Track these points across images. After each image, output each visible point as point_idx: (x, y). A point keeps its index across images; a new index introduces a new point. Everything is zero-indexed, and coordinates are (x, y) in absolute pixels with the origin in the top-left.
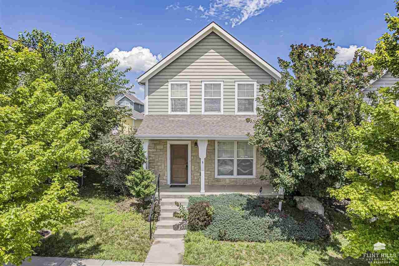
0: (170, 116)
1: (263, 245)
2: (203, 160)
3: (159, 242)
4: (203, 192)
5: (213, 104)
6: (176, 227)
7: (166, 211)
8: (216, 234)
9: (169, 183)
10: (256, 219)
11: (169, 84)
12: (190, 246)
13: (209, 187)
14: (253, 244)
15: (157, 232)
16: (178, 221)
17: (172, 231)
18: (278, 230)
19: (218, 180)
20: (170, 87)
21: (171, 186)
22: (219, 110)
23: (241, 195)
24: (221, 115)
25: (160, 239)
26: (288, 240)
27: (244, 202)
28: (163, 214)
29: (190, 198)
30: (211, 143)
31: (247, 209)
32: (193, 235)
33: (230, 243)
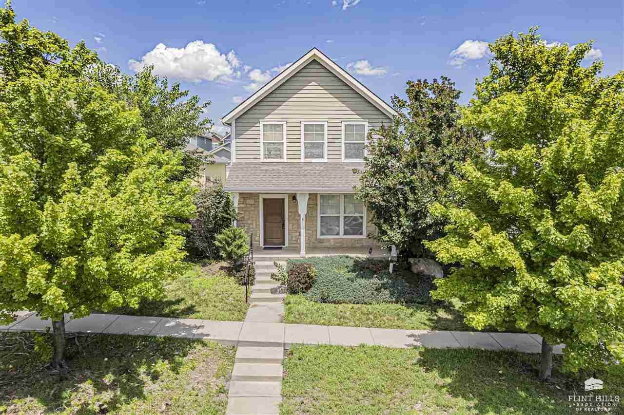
0: (264, 164)
1: (369, 307)
2: (303, 216)
3: (255, 306)
4: (303, 255)
5: (314, 149)
6: (274, 291)
7: (261, 274)
8: (319, 297)
9: (262, 245)
10: (363, 281)
11: (261, 124)
12: (290, 308)
13: (311, 248)
14: (359, 305)
15: (252, 296)
16: (277, 284)
17: (269, 295)
18: (387, 292)
19: (321, 241)
20: (261, 128)
21: (265, 248)
22: (322, 157)
23: (347, 257)
24: (325, 163)
25: (257, 303)
26: (397, 302)
27: (351, 263)
28: (258, 278)
29: (289, 261)
30: (313, 197)
31: (354, 271)
32: (293, 298)
33: (333, 305)
